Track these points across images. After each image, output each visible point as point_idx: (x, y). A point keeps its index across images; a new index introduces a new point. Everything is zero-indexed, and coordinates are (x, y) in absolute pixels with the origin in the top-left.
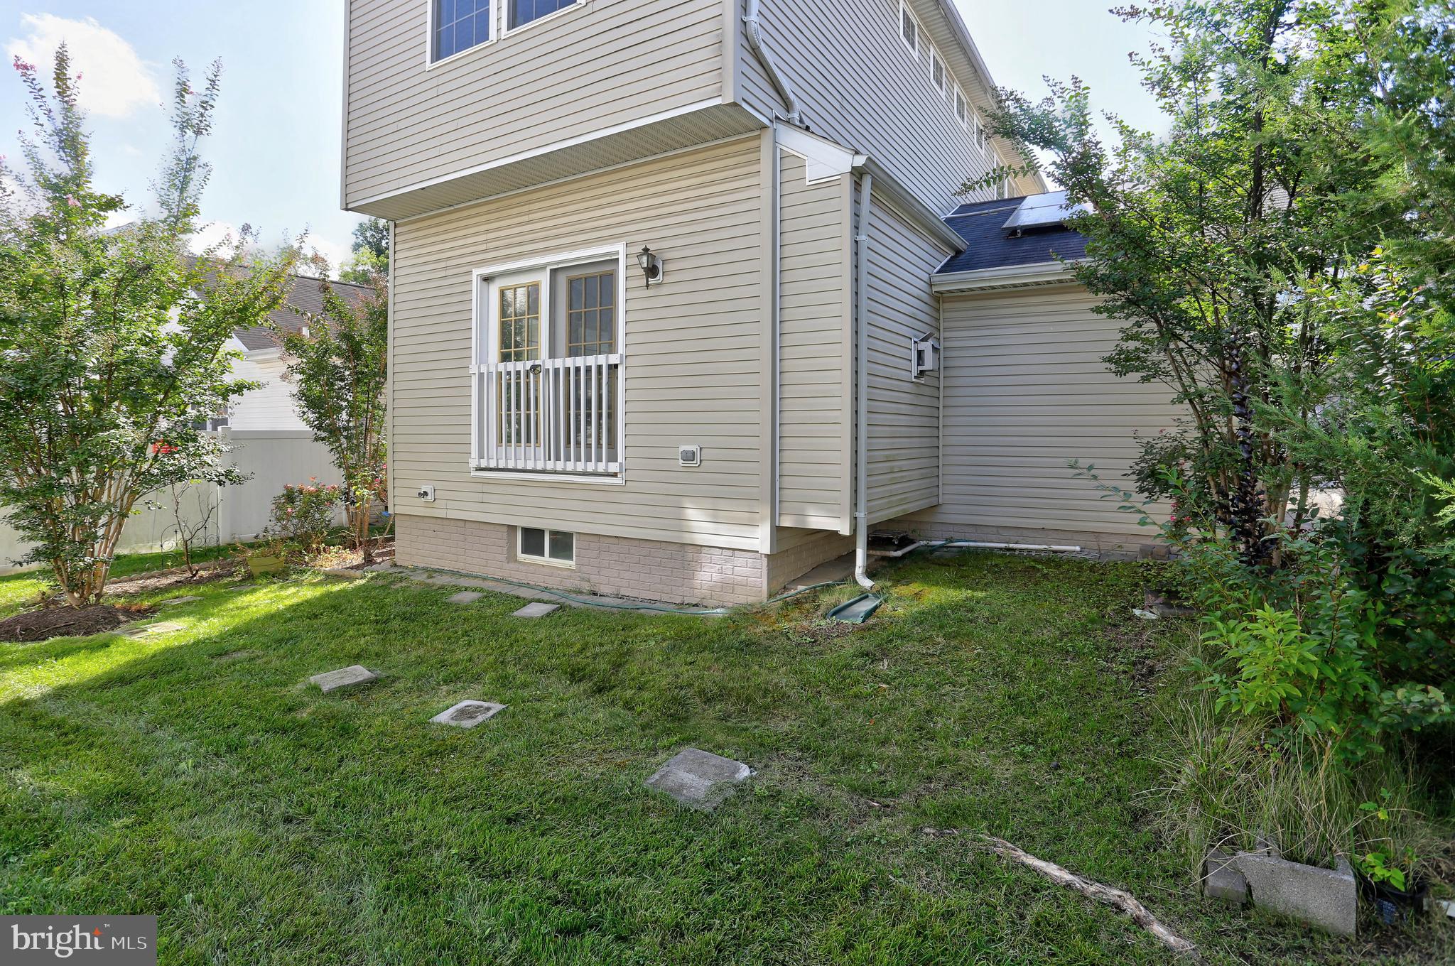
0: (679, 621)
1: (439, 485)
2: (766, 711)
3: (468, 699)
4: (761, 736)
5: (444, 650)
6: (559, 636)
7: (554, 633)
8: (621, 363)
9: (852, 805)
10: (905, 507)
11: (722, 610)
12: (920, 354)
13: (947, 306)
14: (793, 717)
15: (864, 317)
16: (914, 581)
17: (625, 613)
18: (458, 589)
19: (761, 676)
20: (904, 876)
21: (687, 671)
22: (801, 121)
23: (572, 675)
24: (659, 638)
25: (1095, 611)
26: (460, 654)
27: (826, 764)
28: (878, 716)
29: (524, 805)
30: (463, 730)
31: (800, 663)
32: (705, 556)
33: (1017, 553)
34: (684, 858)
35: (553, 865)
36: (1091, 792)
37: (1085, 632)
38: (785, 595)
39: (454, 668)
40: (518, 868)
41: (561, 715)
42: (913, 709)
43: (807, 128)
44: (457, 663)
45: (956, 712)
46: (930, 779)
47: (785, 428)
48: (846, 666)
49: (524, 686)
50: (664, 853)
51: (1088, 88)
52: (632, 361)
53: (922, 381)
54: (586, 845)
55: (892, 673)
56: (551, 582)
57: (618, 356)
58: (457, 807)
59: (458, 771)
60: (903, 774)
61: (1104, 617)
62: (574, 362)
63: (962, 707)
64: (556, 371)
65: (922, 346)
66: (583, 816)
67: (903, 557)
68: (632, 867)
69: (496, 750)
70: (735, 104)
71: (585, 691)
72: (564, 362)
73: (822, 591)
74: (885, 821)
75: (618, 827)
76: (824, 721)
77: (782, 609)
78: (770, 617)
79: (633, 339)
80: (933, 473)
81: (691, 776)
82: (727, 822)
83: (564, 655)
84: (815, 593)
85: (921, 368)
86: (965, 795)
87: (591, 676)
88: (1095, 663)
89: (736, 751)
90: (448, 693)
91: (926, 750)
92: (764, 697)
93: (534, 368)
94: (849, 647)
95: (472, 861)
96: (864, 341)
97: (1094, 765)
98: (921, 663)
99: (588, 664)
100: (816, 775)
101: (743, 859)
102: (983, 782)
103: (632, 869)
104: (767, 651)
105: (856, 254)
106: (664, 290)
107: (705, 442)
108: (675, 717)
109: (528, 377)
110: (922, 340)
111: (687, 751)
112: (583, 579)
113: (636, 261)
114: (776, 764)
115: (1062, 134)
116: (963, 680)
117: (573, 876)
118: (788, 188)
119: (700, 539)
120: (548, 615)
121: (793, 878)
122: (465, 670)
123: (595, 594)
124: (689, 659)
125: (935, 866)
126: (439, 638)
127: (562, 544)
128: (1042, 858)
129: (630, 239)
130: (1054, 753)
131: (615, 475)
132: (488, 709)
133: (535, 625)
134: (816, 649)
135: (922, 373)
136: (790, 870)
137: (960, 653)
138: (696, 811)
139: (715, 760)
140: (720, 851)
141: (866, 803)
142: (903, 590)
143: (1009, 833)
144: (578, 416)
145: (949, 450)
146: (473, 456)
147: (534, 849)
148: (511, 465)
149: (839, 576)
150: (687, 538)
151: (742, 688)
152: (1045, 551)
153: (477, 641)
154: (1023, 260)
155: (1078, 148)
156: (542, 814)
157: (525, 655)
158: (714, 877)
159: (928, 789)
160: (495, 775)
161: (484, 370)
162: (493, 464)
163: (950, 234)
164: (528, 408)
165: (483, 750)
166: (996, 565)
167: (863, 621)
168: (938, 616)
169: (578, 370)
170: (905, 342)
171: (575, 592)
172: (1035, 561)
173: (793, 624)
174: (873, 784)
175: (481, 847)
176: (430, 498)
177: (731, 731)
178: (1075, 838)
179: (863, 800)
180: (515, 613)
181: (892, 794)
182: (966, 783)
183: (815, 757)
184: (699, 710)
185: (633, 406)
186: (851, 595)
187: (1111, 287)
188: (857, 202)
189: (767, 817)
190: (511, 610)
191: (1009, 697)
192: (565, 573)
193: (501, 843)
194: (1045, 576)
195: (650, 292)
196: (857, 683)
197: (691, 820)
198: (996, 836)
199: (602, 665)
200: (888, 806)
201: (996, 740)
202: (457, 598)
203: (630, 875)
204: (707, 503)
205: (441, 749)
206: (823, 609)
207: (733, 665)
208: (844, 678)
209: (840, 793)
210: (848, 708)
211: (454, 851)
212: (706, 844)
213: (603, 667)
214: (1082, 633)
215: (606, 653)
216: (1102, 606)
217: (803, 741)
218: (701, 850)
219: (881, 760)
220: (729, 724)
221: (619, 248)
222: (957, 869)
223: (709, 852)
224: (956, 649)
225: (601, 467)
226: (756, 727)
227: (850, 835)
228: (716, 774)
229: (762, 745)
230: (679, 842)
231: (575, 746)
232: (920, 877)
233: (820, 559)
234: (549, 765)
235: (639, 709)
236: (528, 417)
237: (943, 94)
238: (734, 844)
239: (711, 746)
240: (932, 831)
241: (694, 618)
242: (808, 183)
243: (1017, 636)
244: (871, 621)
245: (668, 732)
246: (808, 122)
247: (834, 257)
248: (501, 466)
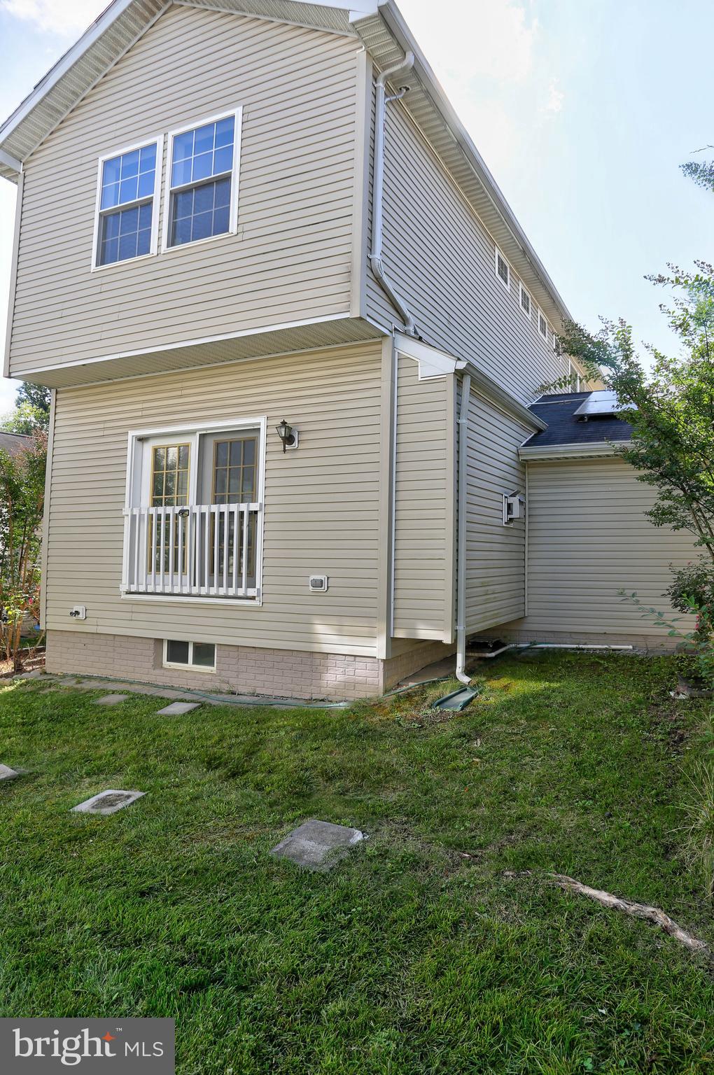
0: (307, 714)
1: (89, 606)
2: (379, 785)
3: (109, 789)
4: (373, 807)
5: (89, 747)
6: (199, 730)
7: (194, 728)
8: (261, 510)
9: (447, 857)
10: (495, 620)
11: (345, 704)
12: (509, 506)
13: (531, 470)
14: (402, 788)
15: (464, 479)
16: (504, 677)
17: (259, 708)
18: (105, 693)
19: (375, 755)
20: (488, 911)
21: (312, 755)
22: (416, 332)
23: (209, 763)
24: (289, 728)
25: (641, 695)
26: (105, 750)
27: (427, 825)
28: (471, 784)
29: (158, 879)
30: (103, 817)
31: (408, 745)
32: (331, 662)
33: (585, 652)
34: (302, 913)
35: (182, 930)
36: (634, 833)
37: (634, 711)
38: (398, 691)
39: (97, 763)
40: (149, 936)
41: (197, 798)
42: (500, 777)
43: (420, 339)
44: (100, 758)
45: (533, 778)
46: (511, 832)
47: (399, 562)
48: (447, 746)
49: (164, 774)
50: (284, 912)
51: (630, 327)
52: (269, 509)
53: (511, 525)
54: (214, 910)
55: (483, 750)
56: (192, 685)
57: (258, 504)
58: (92, 887)
59: (96, 854)
60: (490, 829)
61: (648, 699)
62: (219, 508)
63: (538, 774)
64: (203, 515)
65: (511, 500)
66: (213, 884)
67: (496, 657)
68: (256, 926)
69: (133, 833)
70: (360, 319)
71: (220, 777)
72: (210, 508)
73: (429, 687)
74: (474, 868)
75: (244, 891)
76: (427, 791)
77: (395, 702)
78: (385, 708)
79: (270, 491)
80: (520, 593)
81: (312, 843)
82: (342, 880)
83: (203, 747)
84: (423, 690)
85: (510, 516)
86: (539, 843)
87: (226, 763)
88: (641, 735)
89: (352, 820)
90: (91, 784)
91: (508, 809)
92: (377, 774)
93: (182, 512)
94: (449, 730)
95: (104, 933)
96: (464, 498)
97: (638, 812)
98: (507, 740)
99: (224, 754)
100: (419, 835)
101: (354, 910)
102: (553, 832)
103: (255, 927)
104: (382, 736)
105: (458, 433)
106: (299, 454)
107: (331, 573)
108: (299, 795)
109: (177, 518)
110: (511, 496)
111: (309, 822)
112: (223, 682)
113: (275, 431)
114: (385, 829)
115: (613, 355)
116: (540, 752)
117: (200, 938)
118: (403, 382)
119: (326, 648)
120: (190, 712)
121: (396, 921)
122: (108, 764)
123: (233, 693)
124: (315, 745)
125: (513, 901)
126: (84, 736)
127: (205, 653)
128: (596, 888)
129: (270, 414)
130: (607, 805)
131: (253, 598)
132: (128, 797)
133: (177, 722)
134: (422, 732)
135: (511, 520)
136: (394, 915)
137: (538, 731)
138: (314, 873)
139: (334, 828)
140: (334, 905)
141: (459, 855)
142: (496, 684)
143: (571, 870)
144: (221, 550)
145: (532, 577)
146: (124, 582)
147: (164, 918)
148: (159, 590)
149: (443, 673)
150: (316, 648)
151: (359, 767)
152: (606, 649)
153: (121, 738)
154: (588, 439)
155: (624, 367)
156: (175, 885)
157: (166, 748)
158: (328, 927)
159: (509, 841)
160: (132, 854)
161: (136, 512)
162: (142, 589)
163: (534, 418)
164: (176, 543)
165: (122, 834)
166: (569, 662)
167: (462, 709)
168: (522, 704)
169: (222, 514)
170: (498, 497)
171: (215, 692)
172: (599, 657)
173: (404, 714)
174: (465, 839)
175: (114, 920)
176: (81, 616)
177: (348, 803)
178: (621, 870)
179: (456, 853)
180: (159, 712)
181: (480, 846)
182: (539, 833)
183: (418, 820)
184: (321, 787)
185: (269, 544)
186: (453, 689)
187: (649, 465)
188: (459, 394)
189: (376, 873)
190: (155, 709)
191: (575, 764)
192: (207, 677)
193: (133, 915)
194: (606, 669)
195: (287, 456)
196: (455, 758)
197: (310, 880)
198: (561, 873)
199: (237, 754)
200: (476, 856)
201: (564, 798)
202: (103, 700)
203: (253, 932)
204: (334, 620)
205: (80, 835)
206: (429, 701)
207: (352, 748)
208: (444, 756)
209: (439, 849)
210: (447, 779)
211: (86, 927)
212: (321, 900)
213: (237, 755)
214: (632, 711)
215: (241, 743)
216: (648, 691)
217: (409, 808)
218: (318, 905)
219: (472, 819)
220: (347, 798)
221: (261, 421)
222: (530, 903)
223: (324, 906)
224: (536, 728)
225: (241, 592)
226: (370, 798)
227: (445, 882)
228: (333, 841)
229: (374, 813)
230: (298, 900)
231: (208, 824)
232: (500, 911)
233: (429, 661)
234: (183, 842)
235: (268, 789)
236: (176, 551)
237: (529, 316)
238: (347, 898)
239: (330, 817)
240: (511, 873)
241: (320, 712)
242: (420, 379)
243: (583, 716)
244: (468, 709)
245: (293, 808)
246: (421, 333)
247: (440, 434)
248: (149, 590)
